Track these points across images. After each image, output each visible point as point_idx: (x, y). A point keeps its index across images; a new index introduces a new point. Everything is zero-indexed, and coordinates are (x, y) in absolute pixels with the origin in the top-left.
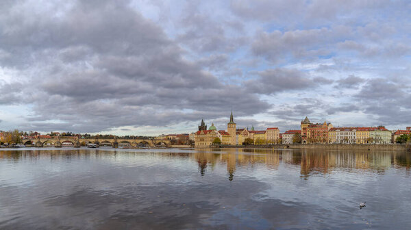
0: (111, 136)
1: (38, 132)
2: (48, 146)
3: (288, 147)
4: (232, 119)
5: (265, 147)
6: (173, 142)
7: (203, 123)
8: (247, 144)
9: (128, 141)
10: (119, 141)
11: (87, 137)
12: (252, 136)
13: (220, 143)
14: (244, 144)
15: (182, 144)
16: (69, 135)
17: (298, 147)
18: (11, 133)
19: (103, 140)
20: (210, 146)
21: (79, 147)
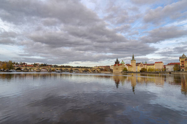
0: (69, 66)
1: (26, 63)
2: (32, 71)
3: (170, 73)
4: (133, 58)
5: (154, 73)
6: (102, 70)
7: (117, 60)
8: (143, 72)
9: (78, 69)
10: (73, 69)
11: (56, 66)
12: (145, 67)
13: (127, 71)
14: (141, 71)
15: (106, 71)
16: (45, 65)
17: (177, 73)
18: (6, 63)
19: (64, 69)
20: (121, 72)
21: (51, 72)
